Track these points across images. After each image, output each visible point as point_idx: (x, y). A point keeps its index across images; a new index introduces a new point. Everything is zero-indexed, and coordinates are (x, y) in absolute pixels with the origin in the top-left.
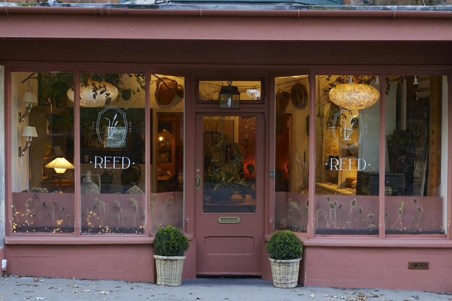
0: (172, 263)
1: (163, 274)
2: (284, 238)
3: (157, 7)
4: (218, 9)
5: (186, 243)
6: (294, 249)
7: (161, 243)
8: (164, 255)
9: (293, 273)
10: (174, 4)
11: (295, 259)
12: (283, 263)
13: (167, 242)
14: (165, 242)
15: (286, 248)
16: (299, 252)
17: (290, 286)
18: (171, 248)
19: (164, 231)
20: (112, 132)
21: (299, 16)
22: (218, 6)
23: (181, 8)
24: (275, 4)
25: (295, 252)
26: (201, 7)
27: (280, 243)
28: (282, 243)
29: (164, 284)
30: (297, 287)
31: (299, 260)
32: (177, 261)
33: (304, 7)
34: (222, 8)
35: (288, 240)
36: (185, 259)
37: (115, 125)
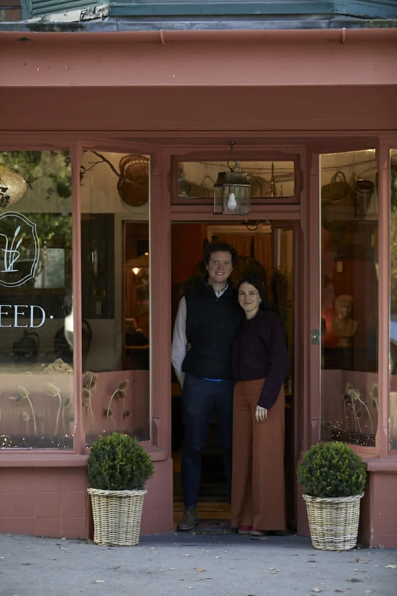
0: (121, 503)
1: (104, 523)
2: (329, 457)
3: (82, 27)
4: (194, 30)
5: (147, 466)
6: (347, 477)
7: (100, 465)
8: (106, 488)
9: (348, 522)
10: (113, 22)
11: (351, 497)
12: (327, 503)
13: (111, 464)
14: (106, 463)
15: (333, 475)
16: (356, 482)
17: (341, 547)
18: (117, 474)
19: (105, 444)
20: (12, 259)
21: (346, 40)
22: (195, 24)
23: (128, 28)
24: (302, 17)
25: (350, 483)
26: (163, 26)
27: (322, 466)
28: (326, 467)
29: (105, 541)
30: (355, 548)
31: (358, 498)
32: (130, 500)
33: (355, 23)
34: (202, 28)
35: (337, 460)
36: (145, 495)
37: (17, 247)
